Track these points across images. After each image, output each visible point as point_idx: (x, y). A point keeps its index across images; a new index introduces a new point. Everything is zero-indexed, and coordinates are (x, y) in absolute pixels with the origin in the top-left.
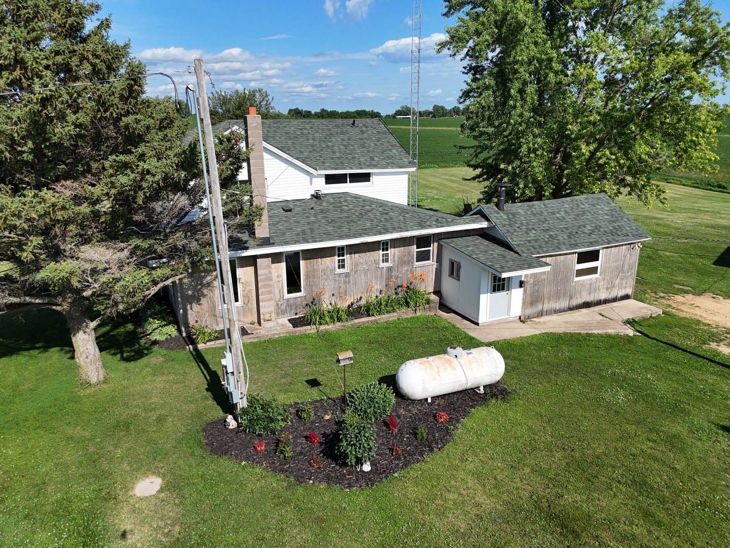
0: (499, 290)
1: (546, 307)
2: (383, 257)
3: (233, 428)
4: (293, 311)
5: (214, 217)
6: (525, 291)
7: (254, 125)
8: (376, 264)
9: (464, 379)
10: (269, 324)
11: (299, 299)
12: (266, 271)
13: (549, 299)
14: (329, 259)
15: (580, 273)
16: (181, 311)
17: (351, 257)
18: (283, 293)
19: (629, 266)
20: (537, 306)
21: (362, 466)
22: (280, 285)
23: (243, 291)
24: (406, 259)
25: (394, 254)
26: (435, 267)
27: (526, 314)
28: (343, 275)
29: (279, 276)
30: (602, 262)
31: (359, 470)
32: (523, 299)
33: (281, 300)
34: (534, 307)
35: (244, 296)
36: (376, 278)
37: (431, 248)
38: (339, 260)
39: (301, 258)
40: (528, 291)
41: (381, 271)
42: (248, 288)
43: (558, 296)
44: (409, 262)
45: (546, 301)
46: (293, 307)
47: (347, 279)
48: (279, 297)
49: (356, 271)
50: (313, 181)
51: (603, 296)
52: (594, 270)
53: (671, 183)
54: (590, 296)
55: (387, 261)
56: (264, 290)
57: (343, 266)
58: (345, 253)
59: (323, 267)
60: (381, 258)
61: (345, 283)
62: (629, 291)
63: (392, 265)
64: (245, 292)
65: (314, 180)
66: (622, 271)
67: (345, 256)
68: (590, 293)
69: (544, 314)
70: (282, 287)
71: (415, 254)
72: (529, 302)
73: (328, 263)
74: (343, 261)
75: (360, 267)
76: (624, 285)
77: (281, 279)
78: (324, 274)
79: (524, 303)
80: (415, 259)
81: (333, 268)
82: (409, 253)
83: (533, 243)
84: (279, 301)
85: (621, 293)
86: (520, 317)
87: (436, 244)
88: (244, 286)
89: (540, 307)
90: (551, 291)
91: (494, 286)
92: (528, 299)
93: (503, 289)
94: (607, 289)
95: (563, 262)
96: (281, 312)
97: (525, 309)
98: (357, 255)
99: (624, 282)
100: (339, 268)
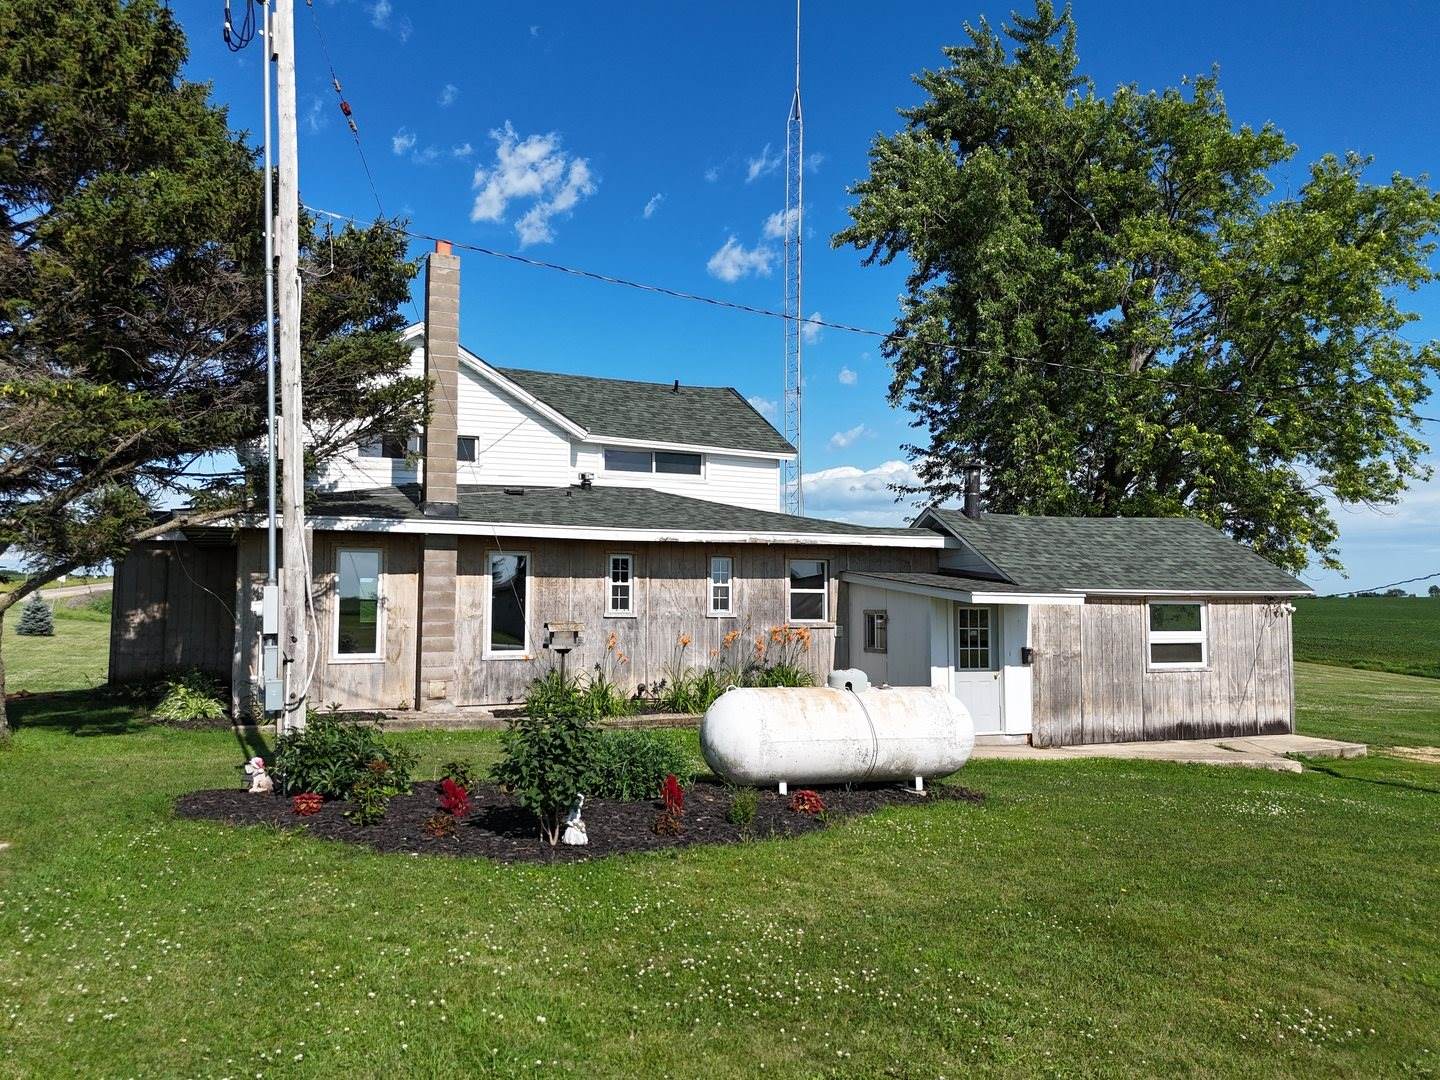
0: (974, 665)
1: (1091, 722)
2: (715, 594)
3: (260, 790)
4: (502, 694)
5: (276, 260)
6: (1036, 676)
7: (445, 272)
8: (701, 608)
9: (870, 737)
10: (439, 708)
11: (519, 666)
12: (441, 580)
13: (1095, 703)
14: (594, 581)
15: (1162, 652)
16: (238, 656)
17: (644, 584)
18: (481, 646)
19: (1273, 652)
20: (1069, 718)
21: (562, 833)
22: (477, 625)
23: (390, 627)
24: (767, 605)
25: (742, 590)
26: (833, 633)
27: (1044, 733)
28: (624, 623)
29: (475, 605)
30: (1208, 632)
31: (553, 842)
32: (1035, 696)
33: (477, 662)
34: (1061, 719)
35: (389, 641)
36: (701, 639)
37: (824, 591)
38: (615, 588)
39: (528, 571)
40: (1045, 676)
41: (712, 625)
42: (400, 623)
43: (1116, 696)
44: (774, 615)
45: (1088, 708)
46: (503, 683)
47: (632, 634)
48: (471, 655)
49: (654, 618)
50: (579, 458)
51: (1224, 715)
52: (1192, 652)
53: (1362, 668)
54: (1192, 711)
55: (724, 605)
56: (434, 624)
57: (625, 605)
58: (630, 575)
59: (578, 597)
60: (711, 598)
61: (627, 641)
62: (1284, 714)
63: (735, 615)
64: (394, 632)
65: (581, 456)
66: (1258, 661)
67: (630, 580)
68: (1191, 705)
69: (1088, 738)
70: (481, 631)
71: (788, 598)
72: (1048, 704)
73: (590, 591)
74: (625, 591)
75: (663, 610)
76: (1269, 697)
77: (478, 613)
78: (581, 614)
79: (1036, 705)
80: (788, 609)
81: (601, 604)
82: (776, 594)
83: (1046, 570)
84: (471, 663)
85: (1265, 716)
86: (1030, 736)
87: (834, 582)
88: (393, 616)
89: (1075, 721)
90: (1097, 684)
91: (964, 654)
92: (1046, 697)
93: (985, 665)
94: (1231, 700)
95: (1120, 618)
96: (475, 690)
97: (1041, 720)
98: (656, 582)
99: (1268, 690)
100: (615, 606)
